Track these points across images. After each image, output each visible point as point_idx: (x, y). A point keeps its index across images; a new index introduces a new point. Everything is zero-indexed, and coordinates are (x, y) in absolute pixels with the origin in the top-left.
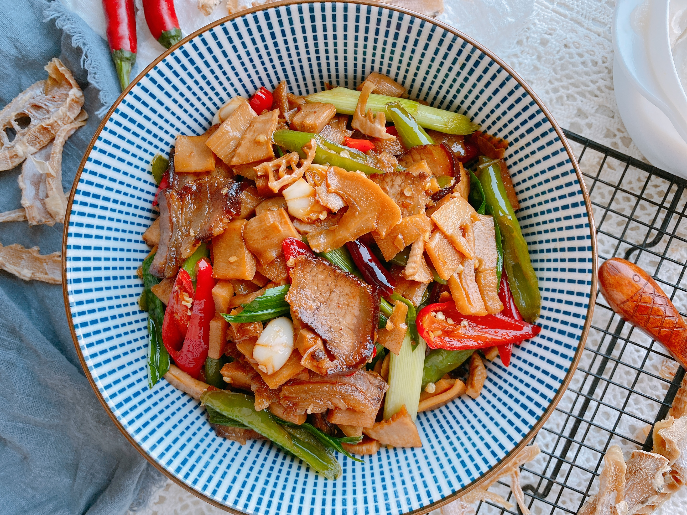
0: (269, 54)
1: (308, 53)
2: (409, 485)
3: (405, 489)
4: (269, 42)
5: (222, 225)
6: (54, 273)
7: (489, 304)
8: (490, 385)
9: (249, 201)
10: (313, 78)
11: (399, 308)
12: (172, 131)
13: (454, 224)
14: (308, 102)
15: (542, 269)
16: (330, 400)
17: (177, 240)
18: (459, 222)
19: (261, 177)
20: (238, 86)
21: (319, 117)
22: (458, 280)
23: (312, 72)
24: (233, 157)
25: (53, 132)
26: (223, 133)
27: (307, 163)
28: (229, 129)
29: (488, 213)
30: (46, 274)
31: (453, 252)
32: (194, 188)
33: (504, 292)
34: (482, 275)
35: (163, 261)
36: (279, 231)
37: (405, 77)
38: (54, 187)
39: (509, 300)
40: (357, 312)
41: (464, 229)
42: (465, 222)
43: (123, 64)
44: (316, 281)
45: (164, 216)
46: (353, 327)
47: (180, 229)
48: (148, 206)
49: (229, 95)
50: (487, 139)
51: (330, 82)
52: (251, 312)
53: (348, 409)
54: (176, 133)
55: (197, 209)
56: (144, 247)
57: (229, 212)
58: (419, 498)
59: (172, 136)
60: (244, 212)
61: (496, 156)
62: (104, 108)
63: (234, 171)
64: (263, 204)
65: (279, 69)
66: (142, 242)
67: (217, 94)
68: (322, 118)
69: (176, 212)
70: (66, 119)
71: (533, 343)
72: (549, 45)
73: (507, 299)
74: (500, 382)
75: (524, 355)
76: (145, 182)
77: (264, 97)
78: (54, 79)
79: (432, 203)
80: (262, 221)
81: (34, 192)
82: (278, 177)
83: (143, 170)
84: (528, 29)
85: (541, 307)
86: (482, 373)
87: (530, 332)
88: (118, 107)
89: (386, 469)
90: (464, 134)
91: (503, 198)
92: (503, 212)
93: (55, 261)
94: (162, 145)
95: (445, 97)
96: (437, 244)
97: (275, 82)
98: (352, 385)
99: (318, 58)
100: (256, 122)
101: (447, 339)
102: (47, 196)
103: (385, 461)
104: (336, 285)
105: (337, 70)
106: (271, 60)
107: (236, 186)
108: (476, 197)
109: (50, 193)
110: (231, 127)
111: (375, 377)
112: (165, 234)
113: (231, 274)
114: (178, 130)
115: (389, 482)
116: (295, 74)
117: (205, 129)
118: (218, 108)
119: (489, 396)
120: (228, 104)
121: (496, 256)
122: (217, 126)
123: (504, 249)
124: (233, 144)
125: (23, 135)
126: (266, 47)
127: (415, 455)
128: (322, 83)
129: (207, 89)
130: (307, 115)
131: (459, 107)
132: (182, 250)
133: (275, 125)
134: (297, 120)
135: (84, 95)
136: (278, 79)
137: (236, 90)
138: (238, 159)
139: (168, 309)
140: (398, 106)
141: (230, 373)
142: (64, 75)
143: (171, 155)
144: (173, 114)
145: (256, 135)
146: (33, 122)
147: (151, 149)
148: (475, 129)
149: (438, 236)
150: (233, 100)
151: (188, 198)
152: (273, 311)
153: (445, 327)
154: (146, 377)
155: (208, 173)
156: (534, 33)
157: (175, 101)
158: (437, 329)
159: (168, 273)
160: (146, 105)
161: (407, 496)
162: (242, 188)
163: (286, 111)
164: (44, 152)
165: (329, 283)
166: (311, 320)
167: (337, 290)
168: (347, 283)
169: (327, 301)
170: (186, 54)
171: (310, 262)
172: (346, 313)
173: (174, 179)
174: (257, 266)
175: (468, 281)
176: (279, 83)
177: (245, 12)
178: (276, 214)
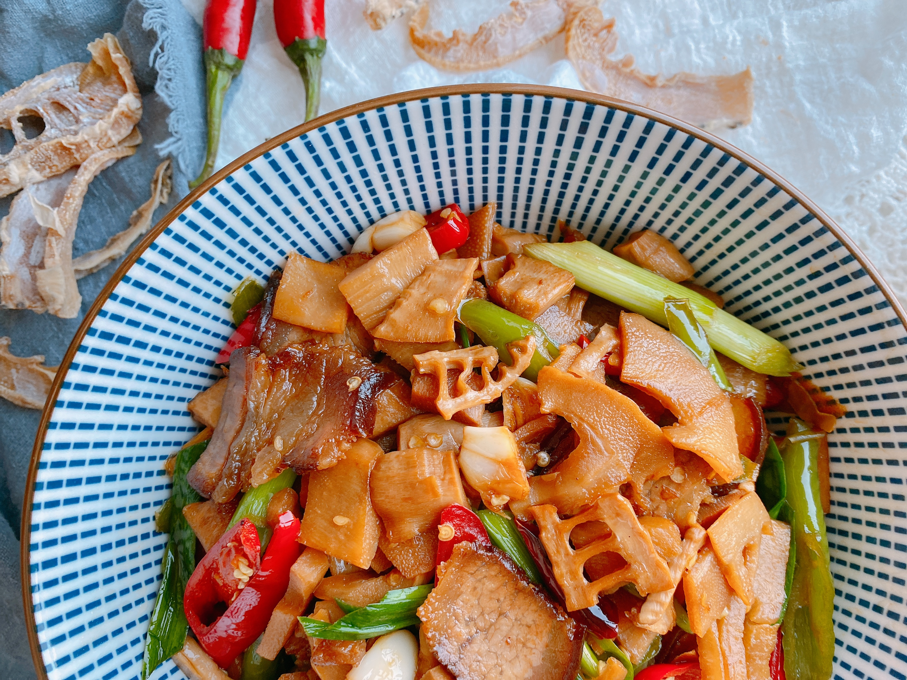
0: (485, 161)
5: (336, 452)
6: (24, 388)
9: (391, 409)
10: (542, 209)
11: (611, 671)
12: (284, 245)
13: (737, 544)
15: (844, 627)
17: (248, 443)
18: (745, 539)
19: (424, 375)
20: (416, 195)
21: (546, 294)
22: (717, 634)
24: (380, 322)
25: (77, 156)
27: (511, 375)
28: (385, 270)
30: (13, 387)
32: (299, 357)
34: (755, 629)
35: (214, 471)
36: (435, 494)
37: (701, 253)
38: (57, 254)
40: (537, 659)
41: (747, 551)
42: (753, 538)
43: (220, 74)
44: (479, 590)
47: (257, 424)
48: (211, 356)
49: (396, 205)
50: (807, 390)
51: (568, 221)
52: (354, 626)
54: (289, 249)
55: (296, 396)
57: (355, 432)
59: (282, 253)
60: (379, 427)
61: (817, 426)
62: (171, 140)
63: (377, 343)
64: (415, 422)
65: (493, 184)
66: (185, 414)
68: (550, 296)
69: (257, 391)
70: (105, 140)
72: (893, 215)
76: (216, 318)
78: (99, 68)
79: (713, 500)
80: (410, 464)
81: (22, 251)
82: (455, 392)
83: (217, 300)
84: (868, 182)
88: (200, 199)
90: (776, 374)
91: (815, 500)
92: (810, 526)
93: (31, 371)
94: (260, 265)
95: (757, 304)
96: (705, 576)
97: (478, 201)
100: (434, 270)
102: (42, 266)
104: (512, 605)
105: (588, 209)
108: (768, 482)
109: (48, 262)
110: (390, 269)
112: (228, 419)
114: (294, 244)
116: (515, 198)
117: (339, 247)
118: (372, 222)
120: (391, 222)
122: (364, 257)
124: (386, 297)
125: (28, 149)
128: (554, 220)
129: (363, 191)
130: (525, 283)
131: (775, 327)
132: (255, 468)
133: (466, 287)
135: (143, 107)
136: (485, 198)
137: (410, 201)
138: (389, 329)
139: (206, 561)
140: (684, 308)
142: (116, 67)
143: (273, 282)
144: (294, 220)
145: (429, 295)
146: (49, 131)
147: (240, 269)
148: (795, 368)
149: (707, 560)
150: (402, 220)
151: (285, 374)
154: (141, 656)
155: (328, 335)
156: (875, 191)
157: (303, 202)
162: (385, 383)
163: (485, 260)
164: (54, 183)
165: (502, 599)
166: (454, 658)
167: (512, 615)
168: (533, 607)
169: (489, 629)
170: (345, 133)
171: (480, 557)
172: (517, 657)
173: (267, 328)
174: (380, 539)
175: (732, 639)
176: (485, 205)
177: (470, 90)
178: (438, 459)
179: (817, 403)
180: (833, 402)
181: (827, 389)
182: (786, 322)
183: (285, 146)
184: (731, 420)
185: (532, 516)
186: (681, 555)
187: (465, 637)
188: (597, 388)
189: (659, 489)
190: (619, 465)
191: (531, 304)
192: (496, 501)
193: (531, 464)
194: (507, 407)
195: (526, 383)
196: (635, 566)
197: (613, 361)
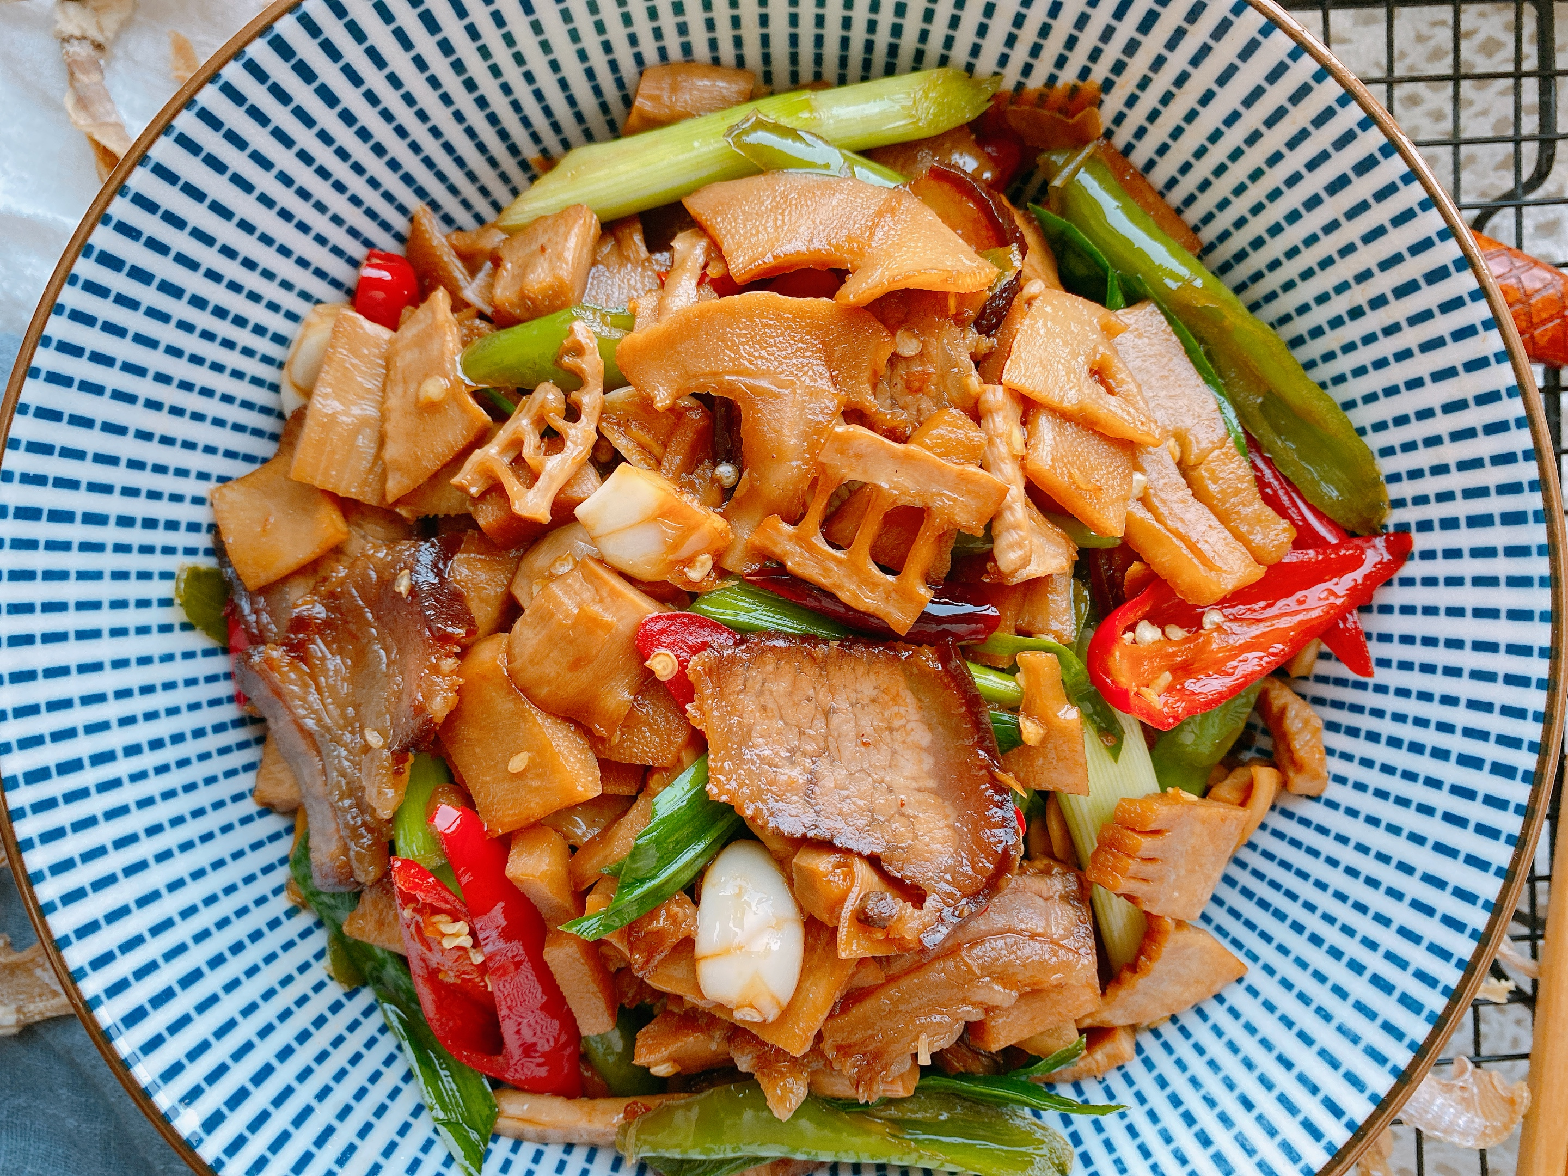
0: (342, 154)
1: (446, 99)
2: (1266, 1103)
3: (1260, 1118)
4: (327, 118)
5: (442, 683)
7: (1257, 539)
8: (1340, 742)
9: (482, 576)
10: (493, 162)
11: (1032, 672)
12: (190, 487)
13: (1070, 371)
14: (512, 232)
15: (1339, 379)
16: (964, 1001)
17: (343, 774)
18: (1081, 359)
19: (483, 496)
20: (304, 280)
21: (560, 257)
22: (1149, 515)
23: (482, 148)
24: (383, 480)
26: (323, 425)
27: (590, 399)
28: (336, 405)
29: (1133, 298)
31: (1103, 448)
32: (319, 612)
33: (1269, 485)
34: (1203, 472)
35: (334, 845)
36: (607, 627)
37: (738, 42)
39: (1291, 499)
40: (923, 737)
41: (1100, 374)
42: (1095, 350)
44: (770, 705)
45: (279, 725)
46: (931, 783)
47: (337, 741)
48: (229, 712)
49: (292, 316)
50: (1033, 105)
51: (544, 152)
52: (642, 881)
53: (1023, 996)
54: (203, 489)
55: (356, 663)
56: (273, 823)
57: (445, 638)
58: (1315, 1133)
59: (198, 501)
61: (1078, 139)
63: (403, 511)
64: (525, 566)
65: (391, 182)
66: (261, 814)
67: (259, 330)
68: (569, 255)
69: (303, 699)
71: (1407, 582)
73: (1285, 498)
74: (1366, 722)
75: (1397, 624)
76: (188, 655)
77: (386, 276)
79: (987, 343)
80: (545, 618)
82: (531, 477)
83: (166, 629)
85: (1382, 478)
86: (1306, 722)
87: (1387, 557)
89: (1179, 1083)
90: (969, 116)
91: (1154, 238)
92: (1174, 276)
94: (181, 539)
95: (869, 46)
96: (1055, 448)
97: (399, 223)
98: (1003, 932)
99: (482, 102)
100: (397, 354)
101: (1189, 684)
103: (1165, 1065)
104: (832, 690)
105: (547, 111)
106: (358, 169)
107: (426, 553)
110: (338, 397)
111: (1047, 872)
112: (306, 772)
113: (536, 807)
114: (203, 476)
115: (1207, 1119)
116: (441, 176)
117: (274, 437)
118: (281, 365)
119: (1353, 771)
120: (301, 341)
121: (1212, 405)
122: (299, 416)
123: (1221, 376)
124: (365, 443)
126: (325, 137)
127: (1234, 1013)
128: (524, 165)
129: (224, 328)
130: (524, 268)
131: (919, 56)
132: (371, 796)
133: (451, 339)
134: (505, 292)
136: (402, 209)
137: (305, 296)
138: (399, 477)
139: (416, 966)
140: (761, 125)
141: (664, 1052)
143: (218, 550)
144: (167, 441)
145: (413, 388)
147: (156, 563)
148: (991, 90)
149: (1045, 425)
150: (309, 325)
151: (318, 647)
152: (700, 847)
153: (1174, 654)
154: (449, 1158)
155: (337, 551)
157: (154, 405)
158: (1156, 673)
159: (367, 873)
160: (78, 455)
161: (1278, 1139)
162: (448, 550)
163: (463, 283)
165: (811, 692)
166: (809, 820)
167: (841, 703)
168: (861, 670)
169: (827, 746)
170: (110, 261)
171: (732, 660)
172: (894, 752)
173: (256, 612)
174: (593, 746)
175: (1174, 506)
176: (412, 220)
177: (215, 65)
178: (576, 581)
179: (1060, 110)
180: (1075, 90)
181: (1052, 79)
182: (924, 36)
183: (46, 342)
184: (930, 216)
185: (763, 555)
186: (990, 442)
187: (802, 779)
188: (701, 315)
189: (901, 385)
190: (813, 394)
191: (552, 287)
192: (695, 574)
193: (715, 496)
194: (622, 444)
195: (620, 394)
196: (937, 504)
197: (714, 271)
